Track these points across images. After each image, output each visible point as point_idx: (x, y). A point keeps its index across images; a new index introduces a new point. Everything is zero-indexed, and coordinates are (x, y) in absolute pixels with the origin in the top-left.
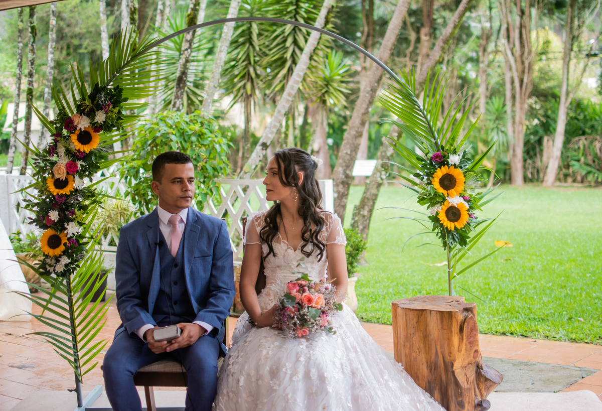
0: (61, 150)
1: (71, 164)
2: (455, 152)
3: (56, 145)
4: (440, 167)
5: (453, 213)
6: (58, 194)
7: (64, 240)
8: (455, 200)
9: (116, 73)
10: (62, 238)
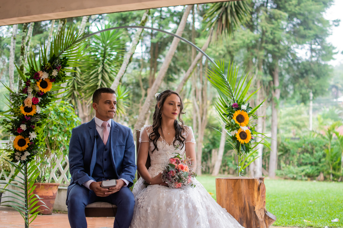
1: (35, 99)
2: (243, 104)
3: (26, 88)
4: (237, 111)
5: (243, 135)
6: (27, 115)
7: (28, 142)
8: (244, 128)
9: (63, 50)
10: (26, 141)
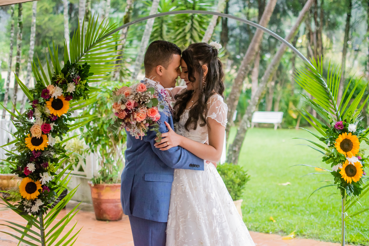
0: (38, 113)
1: (45, 126)
2: (352, 122)
3: (34, 110)
4: (341, 134)
5: (351, 170)
6: (34, 150)
7: (39, 187)
8: (353, 160)
9: (84, 53)
10: (37, 185)
